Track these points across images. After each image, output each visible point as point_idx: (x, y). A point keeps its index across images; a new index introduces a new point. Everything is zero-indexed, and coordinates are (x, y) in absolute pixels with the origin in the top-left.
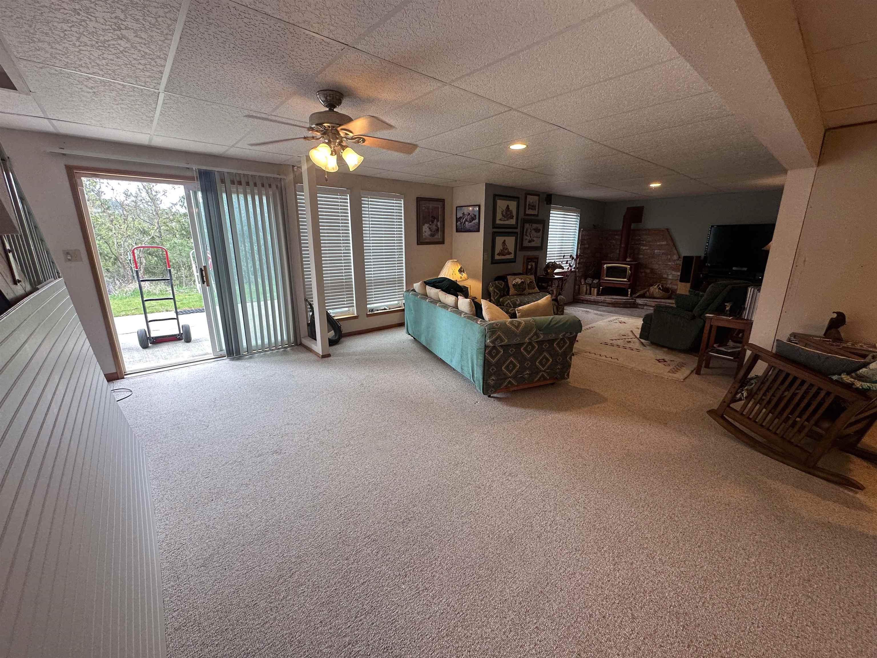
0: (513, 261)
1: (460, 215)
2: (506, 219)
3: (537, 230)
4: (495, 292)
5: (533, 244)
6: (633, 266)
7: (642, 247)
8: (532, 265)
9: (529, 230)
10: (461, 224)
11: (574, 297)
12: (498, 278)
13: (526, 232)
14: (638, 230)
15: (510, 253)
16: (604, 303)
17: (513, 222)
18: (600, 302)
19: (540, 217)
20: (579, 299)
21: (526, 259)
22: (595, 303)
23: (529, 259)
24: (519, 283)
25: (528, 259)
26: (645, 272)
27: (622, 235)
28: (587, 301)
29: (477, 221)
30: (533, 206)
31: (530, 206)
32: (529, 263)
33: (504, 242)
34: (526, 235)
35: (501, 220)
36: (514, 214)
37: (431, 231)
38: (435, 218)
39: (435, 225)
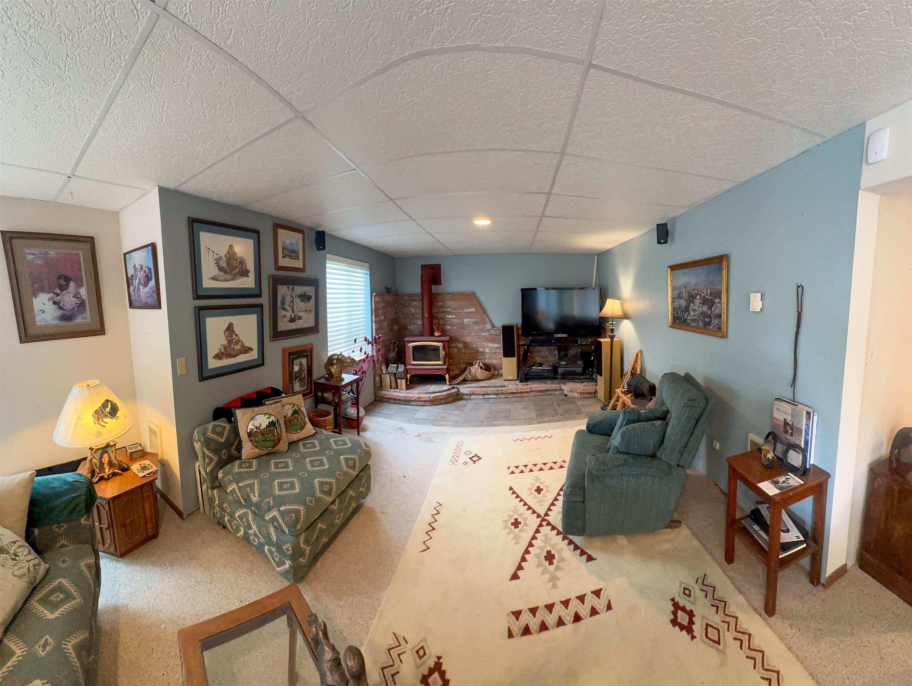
0: (260, 363)
2: (228, 277)
3: (305, 298)
5: (299, 325)
7: (447, 316)
8: (301, 364)
9: (288, 299)
11: (375, 393)
13: (283, 303)
14: (441, 294)
15: (249, 350)
16: (418, 400)
17: (249, 283)
18: (413, 401)
19: (309, 273)
20: (382, 397)
21: (287, 355)
22: (407, 402)
23: (294, 354)
25: (290, 354)
26: (456, 347)
27: (422, 300)
28: (394, 399)
29: (152, 282)
30: (293, 251)
31: (286, 252)
32: (295, 362)
33: (230, 329)
34: (283, 309)
35: (217, 280)
36: (250, 266)
37: (61, 308)
38: (71, 280)
39: (71, 295)
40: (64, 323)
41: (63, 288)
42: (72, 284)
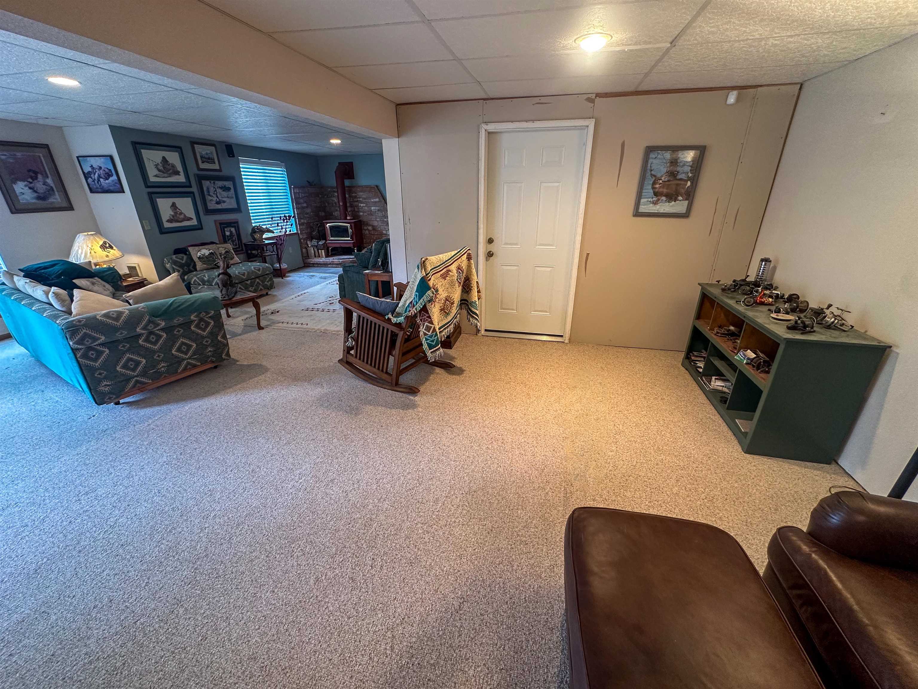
0: (199, 227)
1: (87, 169)
2: (166, 175)
3: (226, 189)
4: (173, 268)
5: (223, 206)
6: (353, 225)
7: (360, 204)
8: (231, 232)
9: (212, 190)
10: (94, 181)
11: (303, 261)
12: (177, 251)
13: (209, 192)
14: (354, 187)
15: (190, 219)
16: (333, 264)
17: (181, 178)
18: (329, 264)
19: (226, 172)
20: (309, 264)
21: (218, 225)
22: (325, 265)
23: (223, 226)
24: (207, 254)
25: (221, 224)
26: (366, 229)
27: (338, 192)
28: (317, 264)
29: (115, 177)
30: (209, 158)
31: (204, 160)
32: (226, 229)
33: (174, 205)
34: (210, 195)
35: (158, 177)
36: (180, 168)
37: (36, 192)
38: (38, 173)
39: (41, 183)
40: (40, 202)
41: (35, 178)
42: (40, 176)
